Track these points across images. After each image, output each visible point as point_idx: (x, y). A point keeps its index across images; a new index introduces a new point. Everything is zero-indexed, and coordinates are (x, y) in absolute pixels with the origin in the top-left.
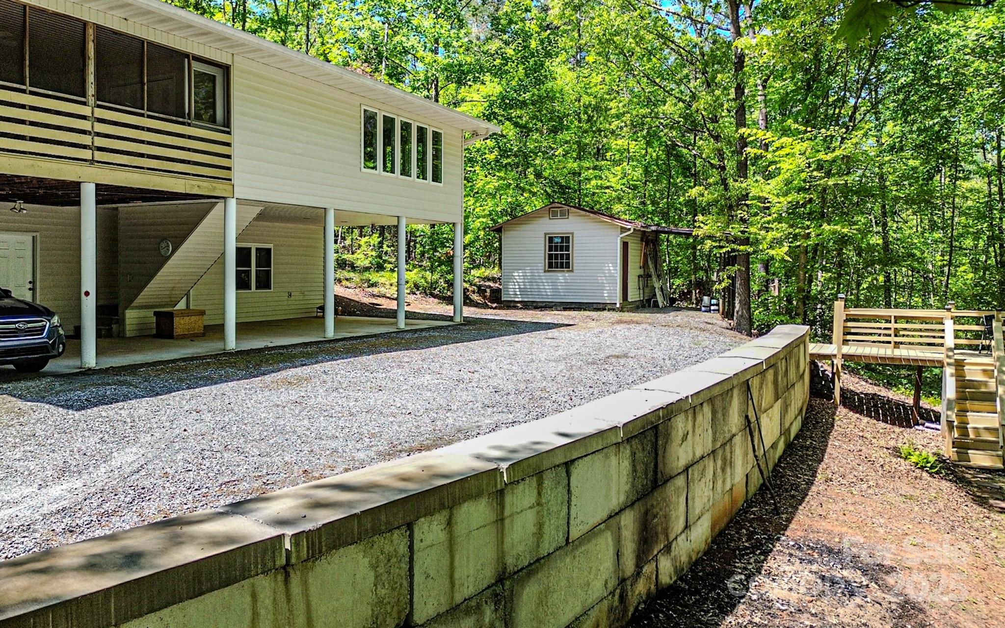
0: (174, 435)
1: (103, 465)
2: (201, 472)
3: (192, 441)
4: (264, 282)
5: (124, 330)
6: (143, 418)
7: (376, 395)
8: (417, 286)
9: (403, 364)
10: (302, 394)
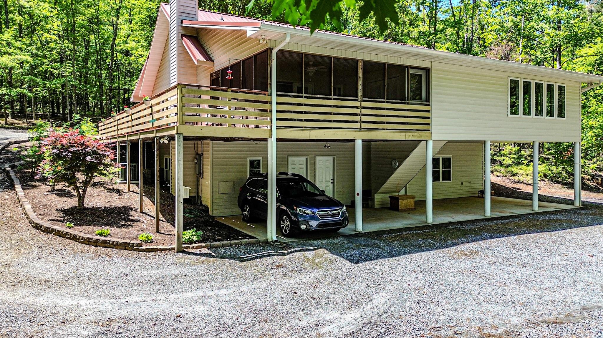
0: (404, 287)
1: (369, 303)
2: (419, 317)
3: (413, 293)
4: (447, 176)
5: (374, 205)
6: (387, 273)
7: (522, 270)
8: (545, 176)
9: (539, 245)
10: (474, 264)
